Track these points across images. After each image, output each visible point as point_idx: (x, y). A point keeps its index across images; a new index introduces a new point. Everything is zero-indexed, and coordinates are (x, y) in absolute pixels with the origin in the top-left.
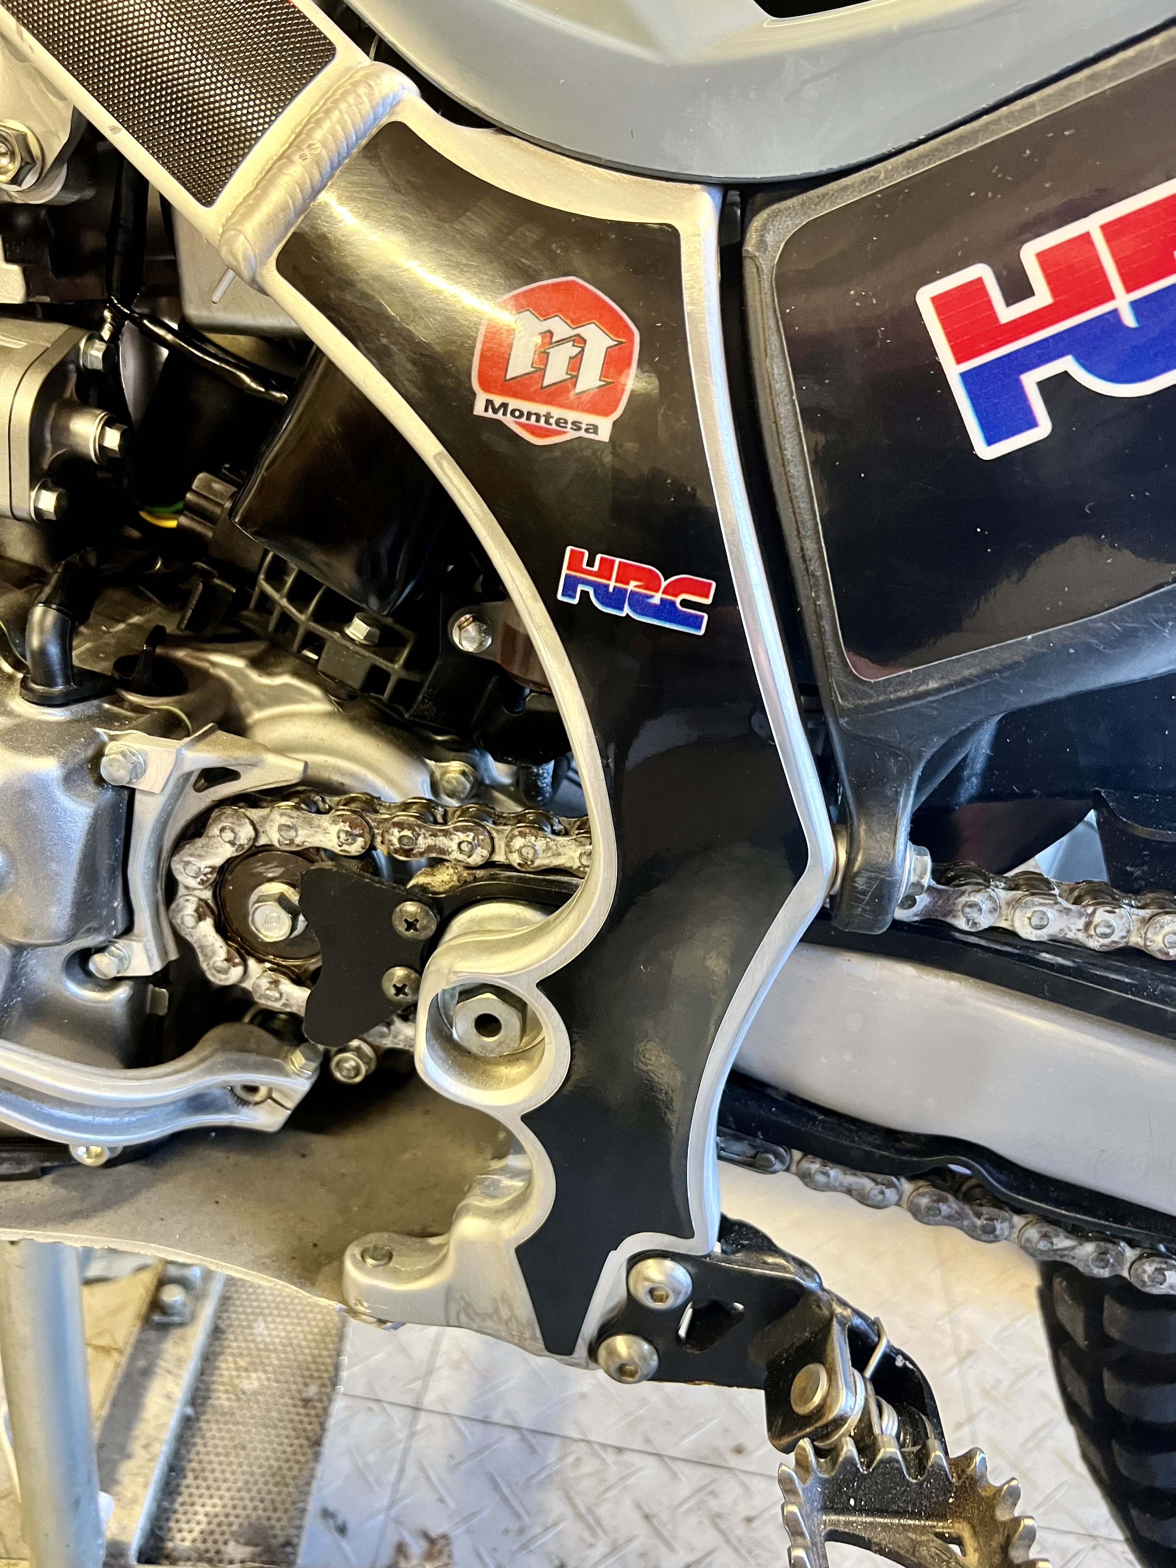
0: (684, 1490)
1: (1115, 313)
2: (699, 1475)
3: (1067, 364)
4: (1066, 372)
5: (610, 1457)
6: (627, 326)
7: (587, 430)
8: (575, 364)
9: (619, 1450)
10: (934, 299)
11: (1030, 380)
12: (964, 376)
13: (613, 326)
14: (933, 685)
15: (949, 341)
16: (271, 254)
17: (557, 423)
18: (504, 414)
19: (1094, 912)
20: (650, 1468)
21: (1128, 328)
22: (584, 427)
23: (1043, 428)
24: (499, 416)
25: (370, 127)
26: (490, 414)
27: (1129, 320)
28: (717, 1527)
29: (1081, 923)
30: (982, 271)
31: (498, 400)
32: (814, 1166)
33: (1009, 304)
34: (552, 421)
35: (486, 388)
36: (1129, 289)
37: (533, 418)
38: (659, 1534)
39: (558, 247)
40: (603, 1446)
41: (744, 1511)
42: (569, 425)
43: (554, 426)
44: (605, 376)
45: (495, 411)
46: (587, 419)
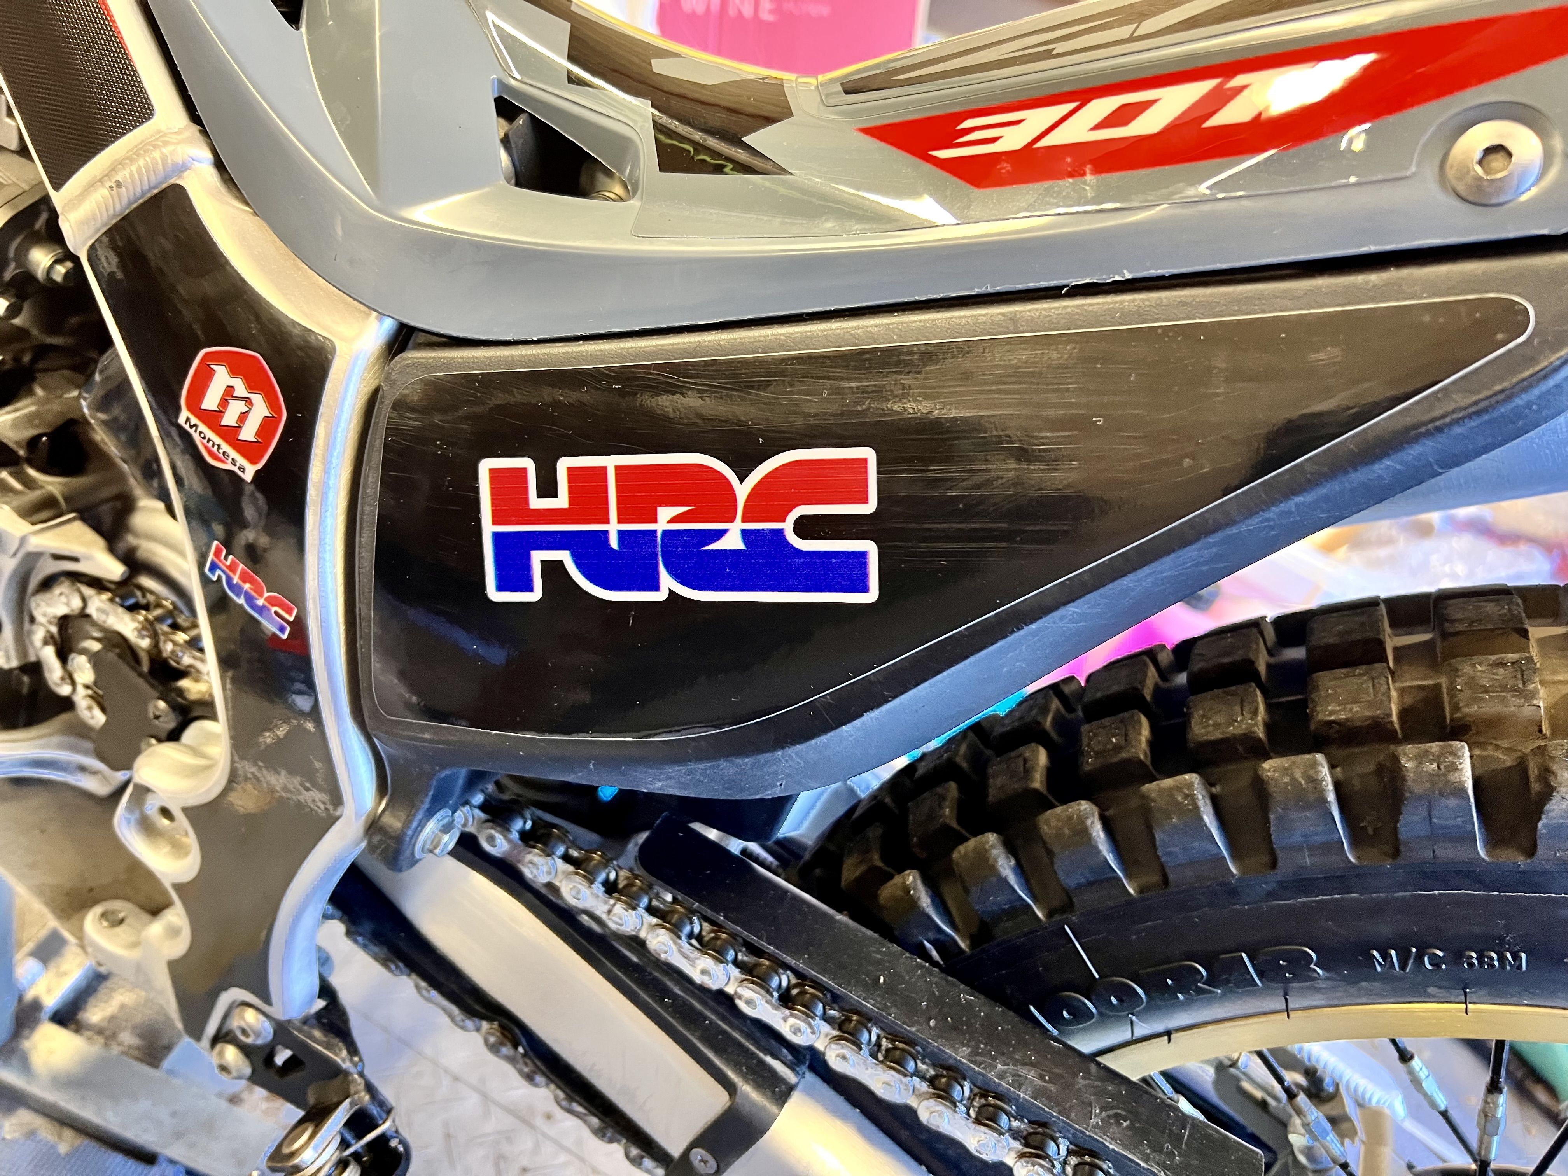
0: (490, 1127)
1: (606, 533)
2: (508, 1122)
3: (564, 556)
4: (562, 561)
5: (446, 1082)
6: (280, 407)
7: (239, 468)
8: (243, 416)
9: (456, 1079)
10: (492, 471)
11: (538, 557)
12: (497, 536)
13: (272, 402)
14: (427, 736)
15: (492, 506)
16: (85, 245)
17: (224, 453)
18: (196, 431)
19: (614, 905)
20: (473, 1101)
21: (612, 548)
22: (238, 465)
23: (535, 595)
24: (192, 431)
25: (161, 183)
26: (187, 427)
27: (614, 543)
28: (497, 1165)
29: (606, 908)
30: (527, 463)
31: (194, 420)
32: (423, 984)
33: (539, 496)
34: (221, 451)
35: (190, 409)
36: (620, 522)
37: (211, 443)
38: (449, 1152)
39: (256, 328)
40: (446, 1071)
41: (525, 1162)
42: (230, 460)
43: (221, 455)
44: (259, 436)
45: (191, 427)
46: (241, 461)
